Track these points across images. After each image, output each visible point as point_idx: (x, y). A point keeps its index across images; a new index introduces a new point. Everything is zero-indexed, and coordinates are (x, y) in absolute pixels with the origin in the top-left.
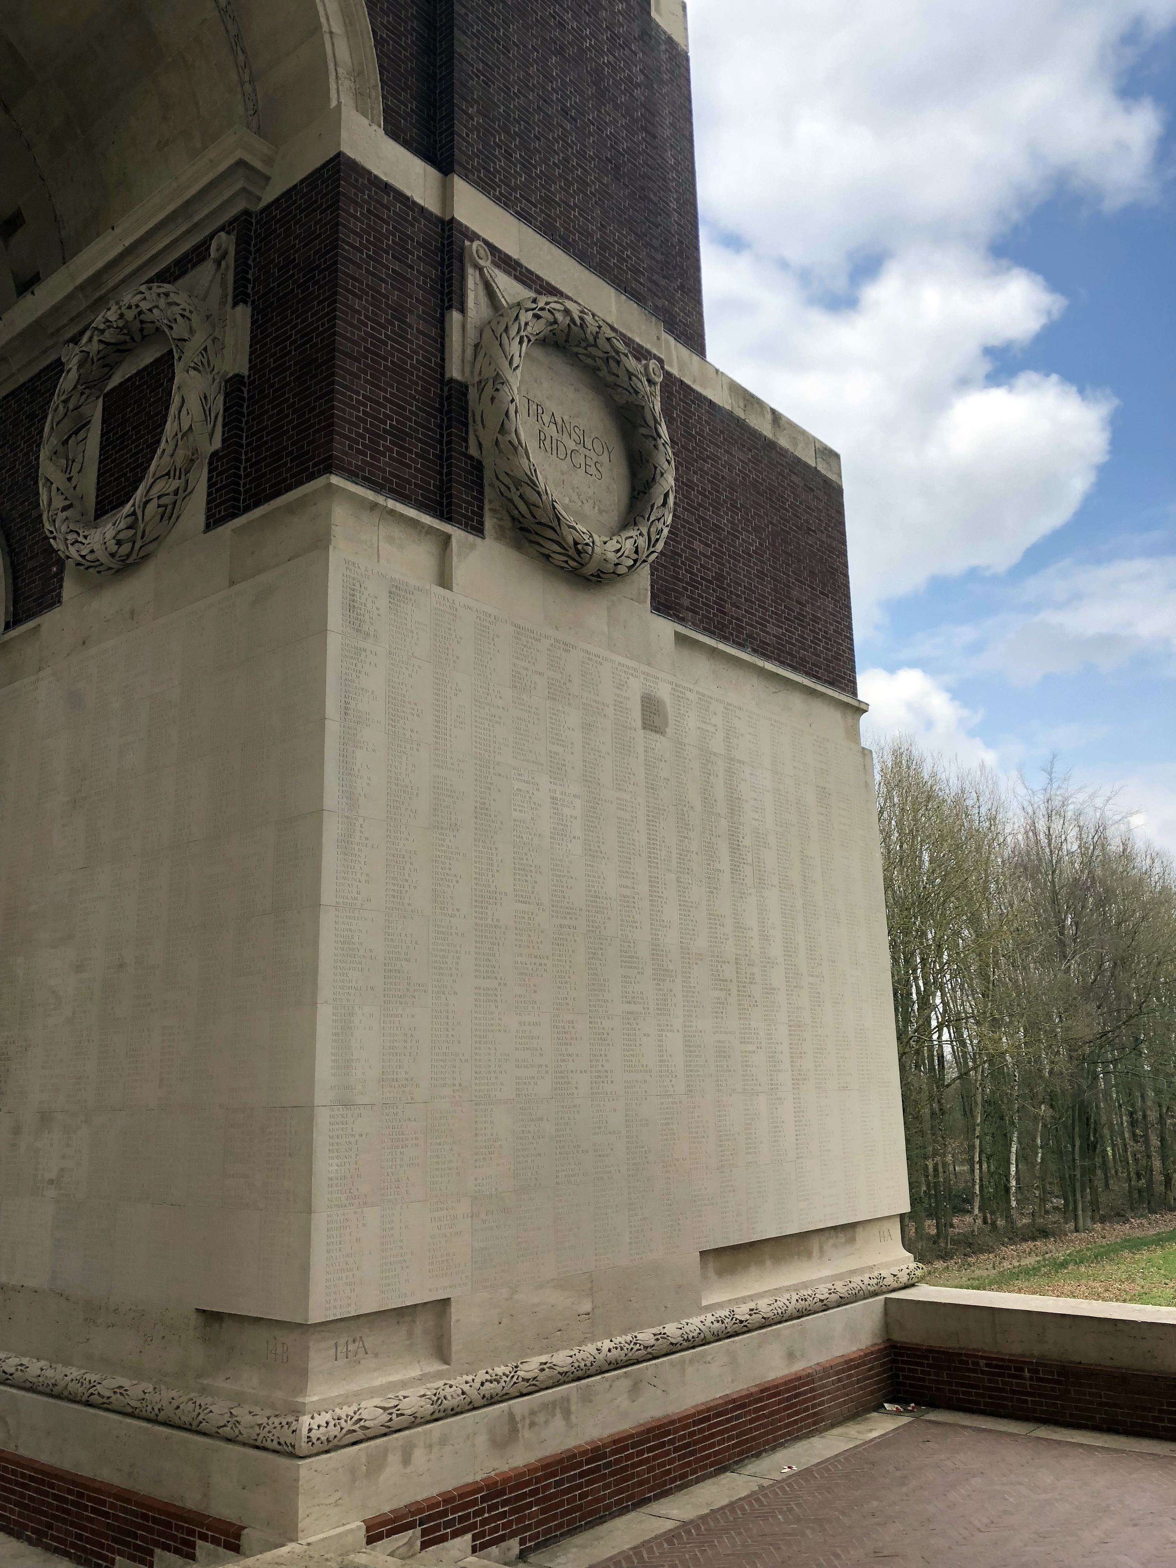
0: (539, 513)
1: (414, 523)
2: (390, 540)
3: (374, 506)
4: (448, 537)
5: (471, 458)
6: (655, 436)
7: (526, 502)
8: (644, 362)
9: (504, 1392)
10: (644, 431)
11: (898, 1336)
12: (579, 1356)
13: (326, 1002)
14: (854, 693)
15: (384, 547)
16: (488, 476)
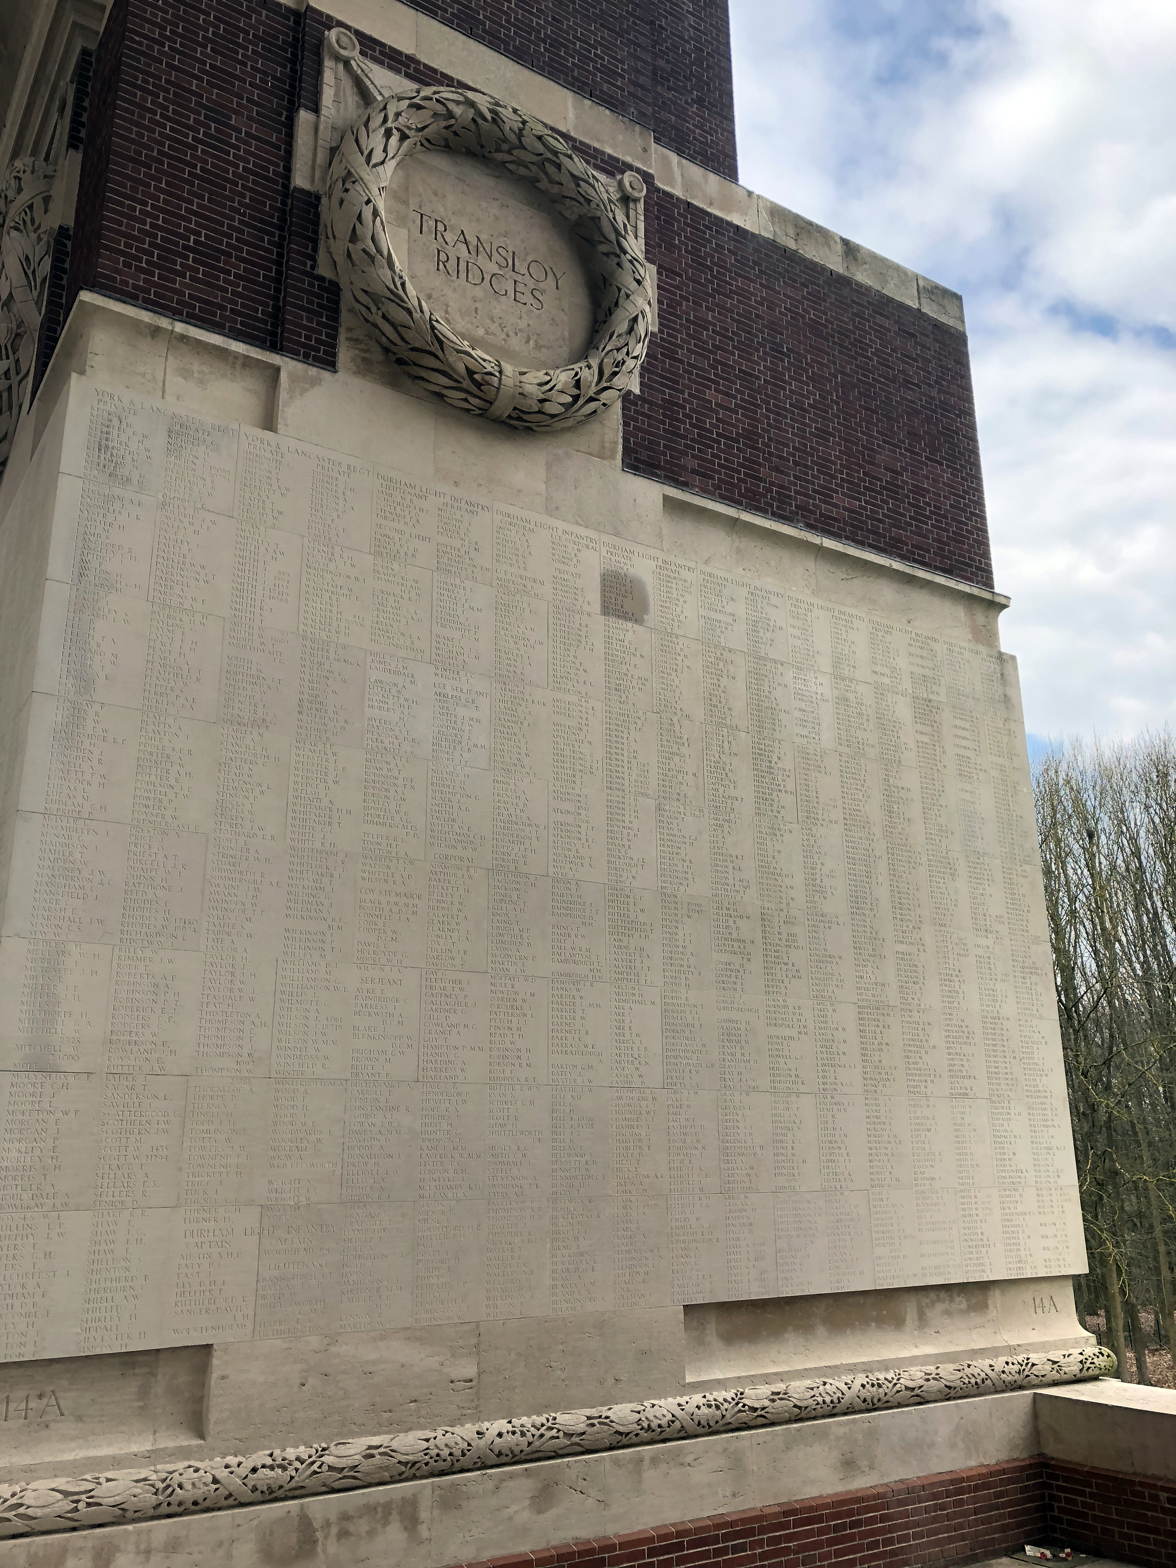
0: (409, 335)
1: (222, 353)
2: (185, 373)
3: (155, 331)
4: (278, 370)
5: (321, 279)
6: (618, 252)
7: (393, 325)
8: (619, 177)
9: (293, 1484)
10: (603, 248)
11: (1053, 1450)
12: (441, 1441)
13: (18, 935)
14: (988, 583)
15: (175, 382)
16: (346, 298)
